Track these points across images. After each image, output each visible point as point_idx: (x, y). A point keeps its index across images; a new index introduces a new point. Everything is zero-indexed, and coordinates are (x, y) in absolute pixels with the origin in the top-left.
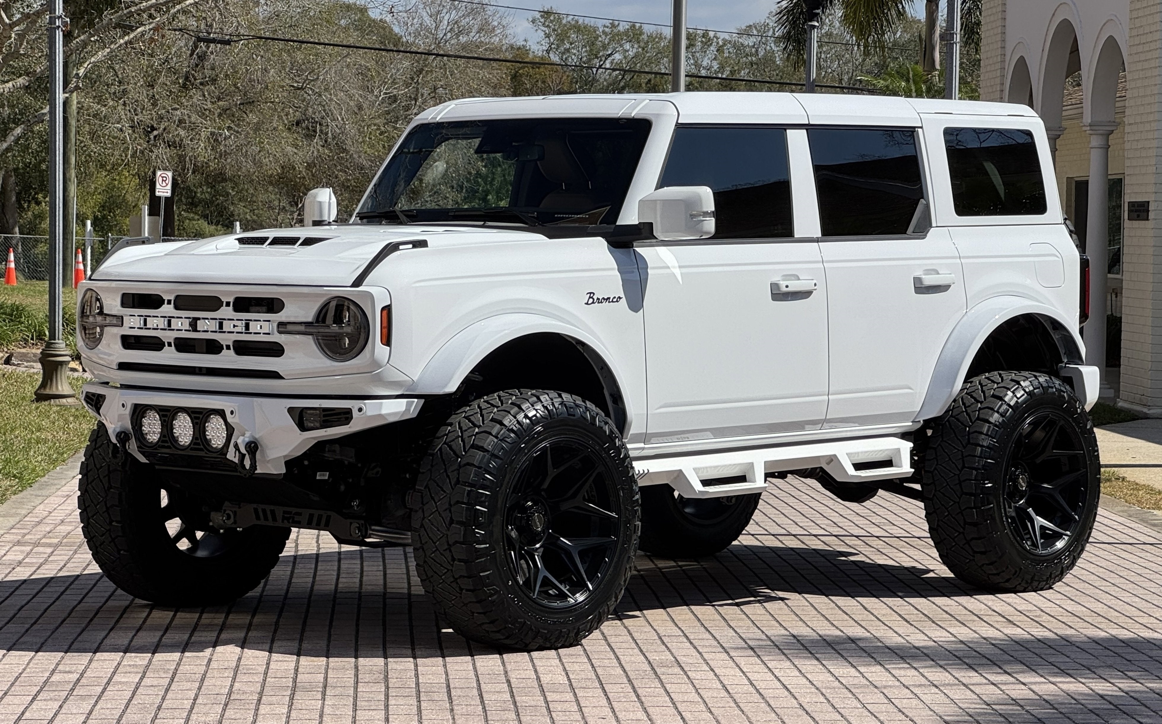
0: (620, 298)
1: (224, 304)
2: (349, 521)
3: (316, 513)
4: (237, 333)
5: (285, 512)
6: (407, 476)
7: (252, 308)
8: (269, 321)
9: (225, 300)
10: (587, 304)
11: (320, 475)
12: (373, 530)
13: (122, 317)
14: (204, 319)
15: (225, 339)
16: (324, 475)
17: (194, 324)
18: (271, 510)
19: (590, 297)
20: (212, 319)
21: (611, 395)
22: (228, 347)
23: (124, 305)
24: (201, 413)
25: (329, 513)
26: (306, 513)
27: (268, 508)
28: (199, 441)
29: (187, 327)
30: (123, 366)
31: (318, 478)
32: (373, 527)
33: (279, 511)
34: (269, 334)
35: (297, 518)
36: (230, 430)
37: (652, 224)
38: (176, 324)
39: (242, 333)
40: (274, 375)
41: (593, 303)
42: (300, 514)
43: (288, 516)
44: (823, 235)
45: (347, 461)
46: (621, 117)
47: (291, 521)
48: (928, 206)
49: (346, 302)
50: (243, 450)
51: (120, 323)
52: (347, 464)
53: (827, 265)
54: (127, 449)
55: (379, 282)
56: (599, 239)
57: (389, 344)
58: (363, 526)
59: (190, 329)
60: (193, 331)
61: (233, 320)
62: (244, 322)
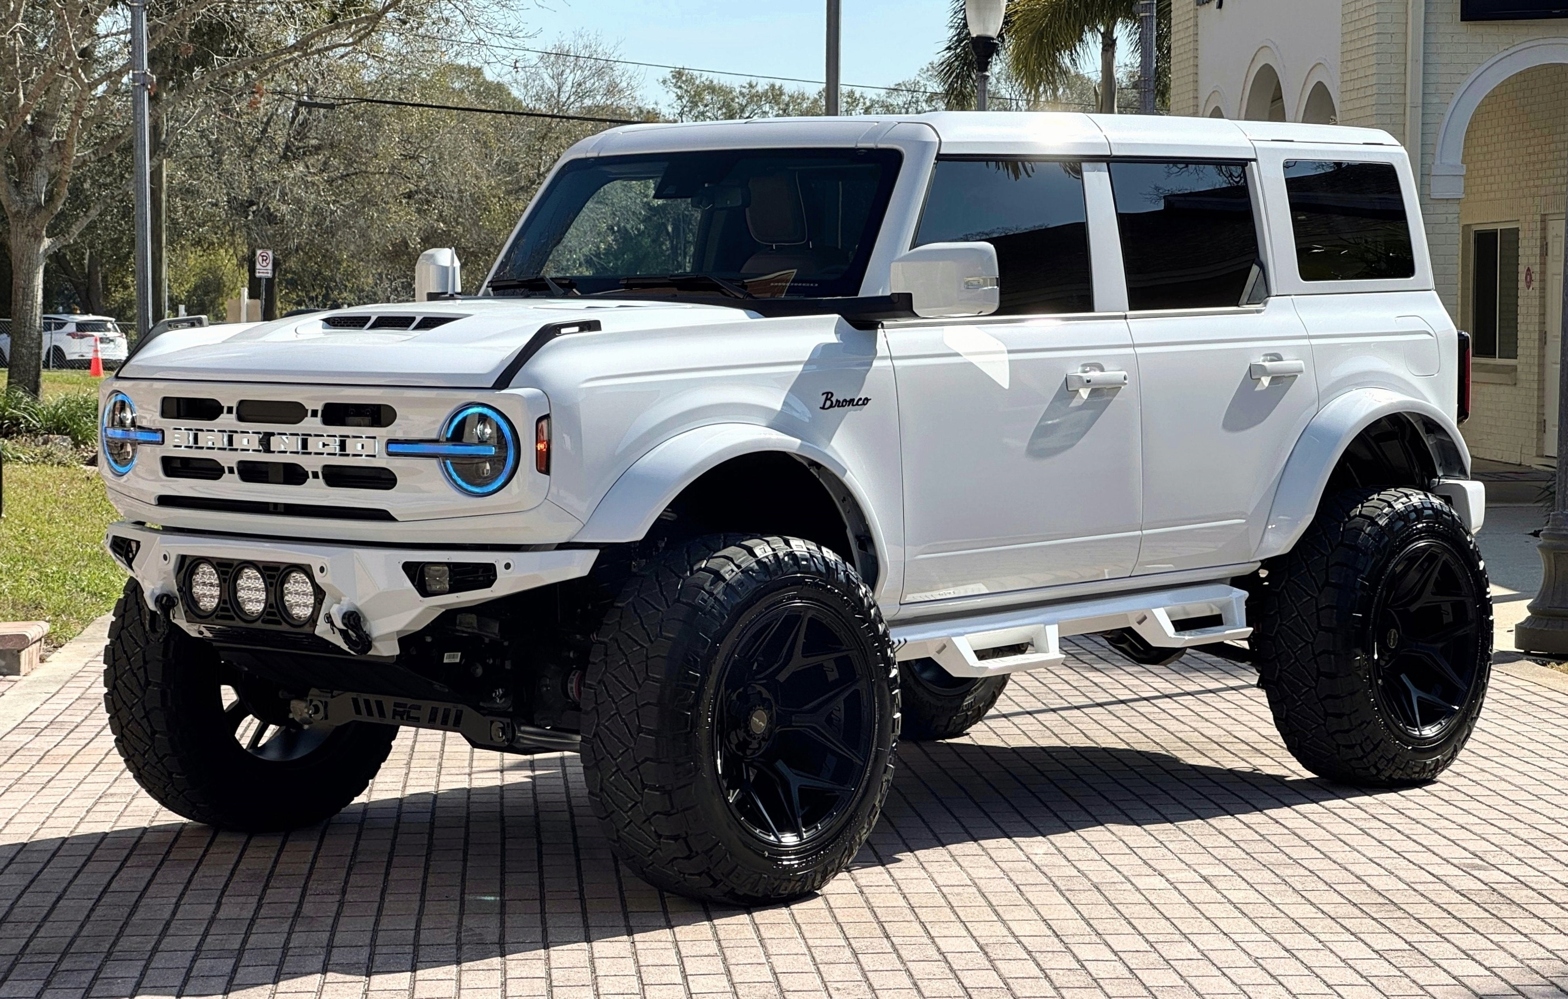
0: (867, 400)
1: (309, 413)
2: (489, 718)
3: (441, 706)
4: (328, 454)
5: (396, 705)
6: (571, 655)
7: (350, 419)
8: (374, 438)
9: (309, 407)
10: (823, 408)
11: (449, 657)
12: (524, 732)
13: (163, 432)
14: (279, 434)
15: (310, 463)
16: (454, 656)
17: (265, 441)
18: (376, 701)
19: (827, 399)
20: (291, 434)
21: (857, 537)
22: (315, 475)
23: (164, 414)
24: (276, 569)
25: (460, 706)
26: (427, 706)
27: (373, 698)
28: (276, 610)
29: (257, 446)
30: (165, 501)
31: (445, 661)
32: (523, 728)
33: (389, 703)
34: (374, 456)
35: (413, 713)
36: (319, 594)
37: (911, 294)
38: (241, 441)
39: (335, 454)
40: (385, 516)
41: (831, 406)
42: (419, 708)
43: (401, 709)
44: (1131, 309)
45: (487, 637)
46: (860, 145)
47: (405, 717)
48: (1263, 268)
49: (485, 411)
50: (339, 624)
51: (160, 439)
52: (487, 640)
53: (1139, 350)
54: (171, 618)
55: (534, 382)
56: (836, 317)
57: (547, 471)
58: (508, 726)
59: (261, 448)
60: (265, 452)
61: (322, 436)
62: (337, 439)
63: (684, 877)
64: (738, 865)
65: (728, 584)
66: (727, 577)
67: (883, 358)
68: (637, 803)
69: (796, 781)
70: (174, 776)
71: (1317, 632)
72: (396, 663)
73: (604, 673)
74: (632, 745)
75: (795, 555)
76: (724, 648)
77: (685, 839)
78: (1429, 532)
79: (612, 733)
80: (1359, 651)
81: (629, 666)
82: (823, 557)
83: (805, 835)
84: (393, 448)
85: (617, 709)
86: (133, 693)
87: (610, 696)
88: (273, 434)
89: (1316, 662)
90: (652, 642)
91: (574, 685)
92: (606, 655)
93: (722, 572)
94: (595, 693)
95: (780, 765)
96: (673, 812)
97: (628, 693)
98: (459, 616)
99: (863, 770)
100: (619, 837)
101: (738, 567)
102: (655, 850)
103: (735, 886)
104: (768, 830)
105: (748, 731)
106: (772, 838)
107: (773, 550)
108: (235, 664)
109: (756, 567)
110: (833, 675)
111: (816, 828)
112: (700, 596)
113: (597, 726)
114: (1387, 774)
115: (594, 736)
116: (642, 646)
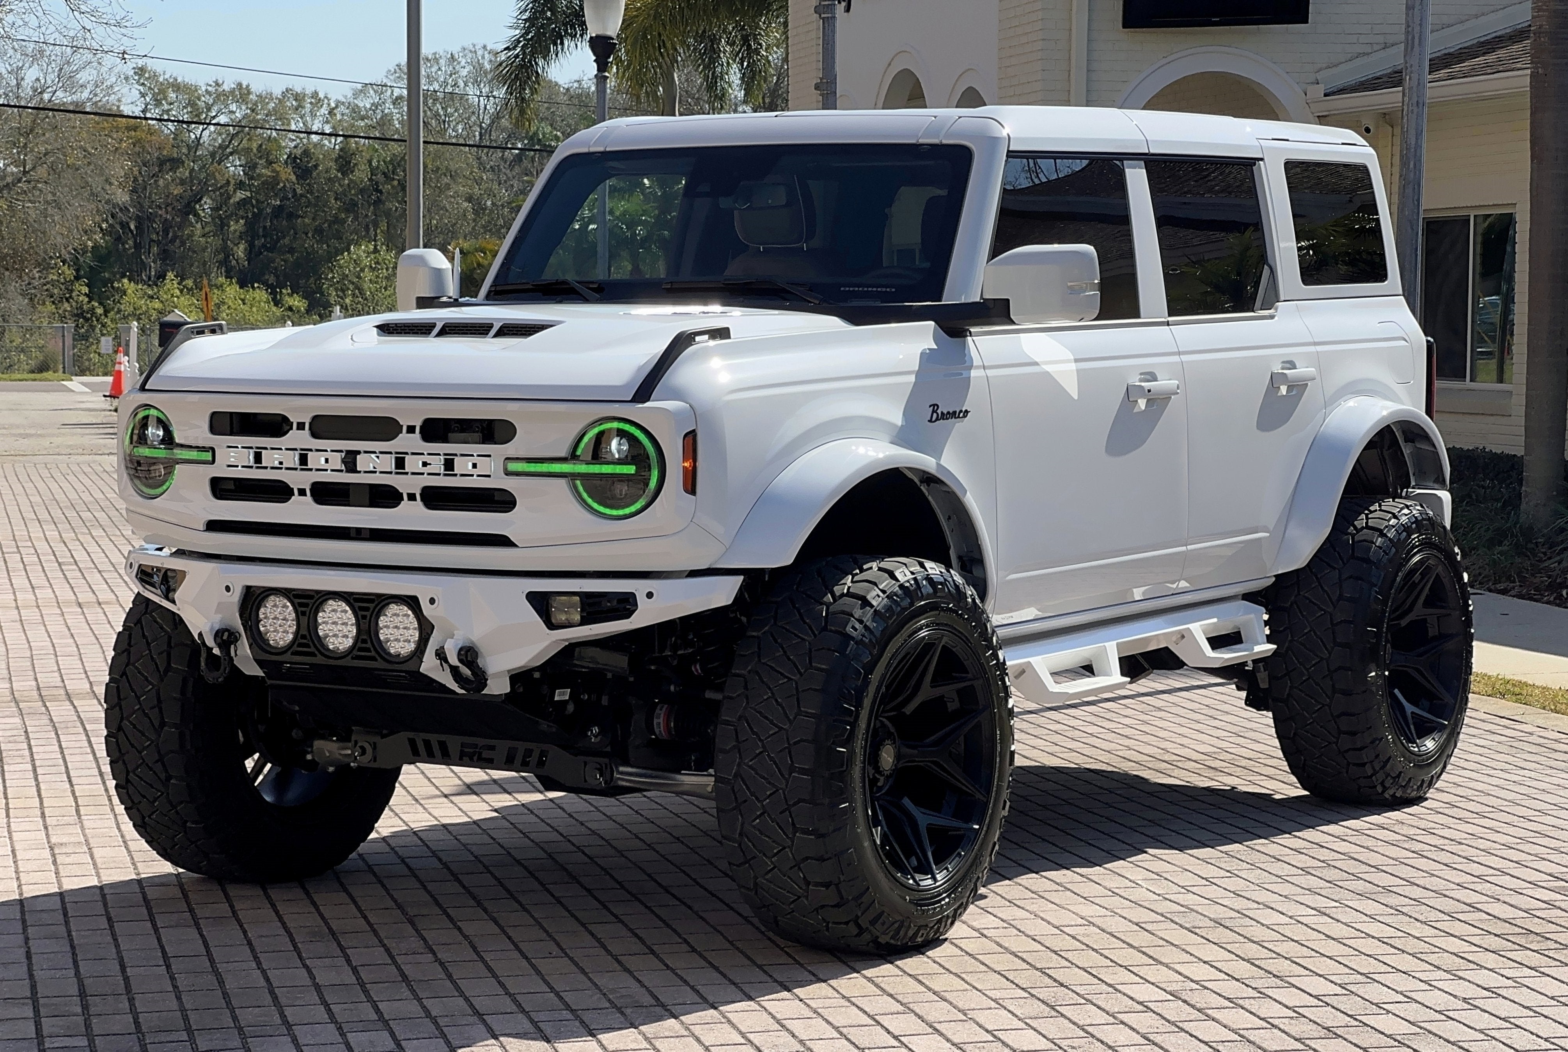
0: (967, 412)
1: (405, 429)
2: (582, 758)
3: (521, 746)
4: (429, 474)
5: (463, 745)
6: (672, 688)
7: (455, 436)
8: (489, 456)
9: (405, 423)
10: (930, 421)
11: (559, 694)
12: (622, 773)
13: (213, 450)
14: (366, 452)
15: (403, 484)
16: (564, 694)
17: (350, 461)
18: (439, 742)
19: (933, 411)
20: (381, 453)
22: (412, 497)
23: (213, 430)
24: (372, 601)
25: (545, 747)
26: (503, 746)
27: (434, 738)
28: (369, 645)
29: (339, 466)
30: (214, 526)
31: (556, 698)
32: (621, 769)
33: (458, 743)
34: (489, 476)
35: (486, 754)
36: (426, 628)
37: (1008, 300)
38: (316, 460)
39: (439, 474)
40: (503, 541)
41: (937, 419)
42: (492, 748)
43: (472, 750)
44: (1170, 315)
45: (610, 671)
46: (921, 141)
47: (475, 758)
48: (1273, 272)
49: (622, 426)
50: (453, 660)
51: (210, 459)
52: (609, 675)
53: (1184, 358)
54: (233, 654)
55: (676, 394)
56: (932, 323)
57: (693, 492)
58: (606, 768)
59: (343, 468)
60: (347, 471)
61: (423, 454)
62: (442, 458)
63: (827, 926)
64: (883, 912)
65: (875, 610)
66: (874, 603)
67: (978, 367)
68: (784, 848)
69: (924, 819)
70: (188, 824)
71: (1333, 648)
72: (503, 702)
73: (745, 708)
74: (784, 786)
75: (931, 578)
76: (875, 678)
77: (837, 885)
78: (1426, 544)
79: (757, 773)
80: (1373, 666)
81: (776, 701)
82: (954, 581)
83: (939, 877)
84: (513, 466)
85: (764, 746)
86: (143, 735)
87: (754, 733)
88: (359, 452)
89: (1332, 679)
90: (801, 674)
91: (661, 720)
92: (746, 688)
93: (869, 597)
94: (736, 731)
95: (906, 802)
96: (826, 857)
97: (777, 730)
98: (577, 650)
99: (986, 805)
100: (756, 884)
101: (884, 592)
102: (799, 897)
103: (878, 934)
104: (905, 872)
105: (877, 769)
106: (911, 882)
107: (912, 573)
108: (285, 703)
109: (900, 592)
110: (953, 706)
111: (947, 869)
112: (850, 625)
113: (739, 765)
114: (1391, 792)
115: (736, 775)
116: (790, 679)
